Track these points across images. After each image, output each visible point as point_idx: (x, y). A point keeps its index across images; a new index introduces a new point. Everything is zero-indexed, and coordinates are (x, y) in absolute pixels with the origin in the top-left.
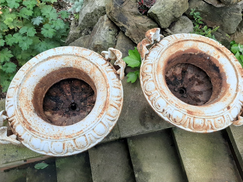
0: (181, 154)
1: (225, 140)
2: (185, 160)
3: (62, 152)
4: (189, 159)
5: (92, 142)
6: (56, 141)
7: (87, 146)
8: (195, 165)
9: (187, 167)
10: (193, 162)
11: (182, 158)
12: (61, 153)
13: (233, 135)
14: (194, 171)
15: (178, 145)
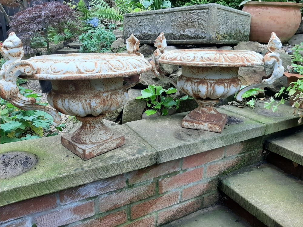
0: (253, 204)
1: (295, 178)
2: (263, 208)
3: (93, 70)
4: (268, 205)
5: (129, 67)
6: (85, 62)
7: (124, 69)
8: (281, 209)
9: (272, 214)
10: (274, 207)
11: (258, 207)
12: (92, 72)
13: (295, 152)
14: (286, 215)
15: (242, 195)
